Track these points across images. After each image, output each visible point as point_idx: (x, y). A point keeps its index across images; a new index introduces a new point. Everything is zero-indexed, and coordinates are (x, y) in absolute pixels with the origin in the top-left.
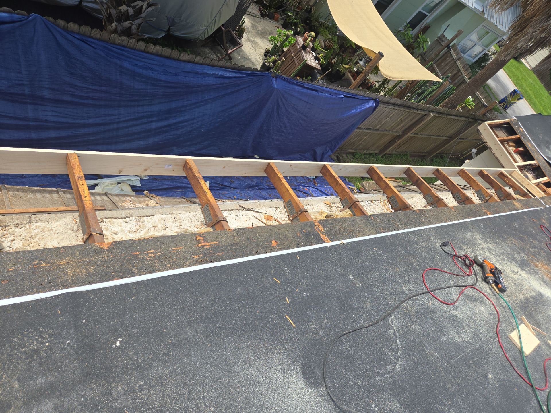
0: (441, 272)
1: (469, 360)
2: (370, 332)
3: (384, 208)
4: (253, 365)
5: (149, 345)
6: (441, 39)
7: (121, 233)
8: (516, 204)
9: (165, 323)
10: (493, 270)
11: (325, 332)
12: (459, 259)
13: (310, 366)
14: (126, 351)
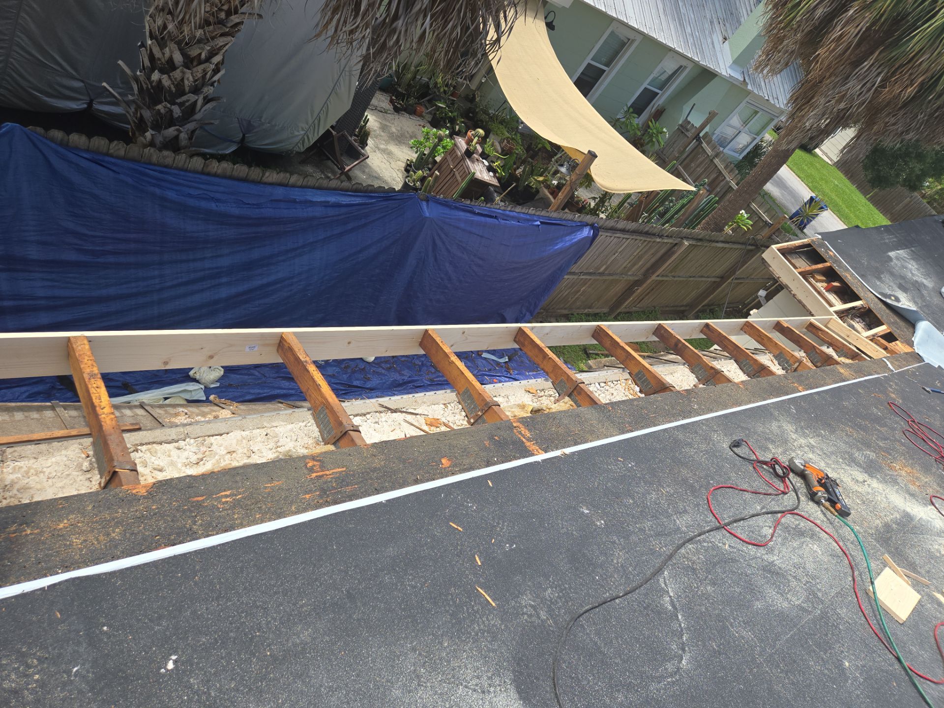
0: (737, 491)
1: (806, 640)
2: (628, 604)
3: (627, 393)
4: (425, 683)
5: (229, 663)
6: (684, 127)
7: (170, 468)
8: (842, 371)
9: (258, 620)
10: (823, 481)
11: (550, 611)
12: (765, 466)
13: (529, 676)
14: (186, 679)
